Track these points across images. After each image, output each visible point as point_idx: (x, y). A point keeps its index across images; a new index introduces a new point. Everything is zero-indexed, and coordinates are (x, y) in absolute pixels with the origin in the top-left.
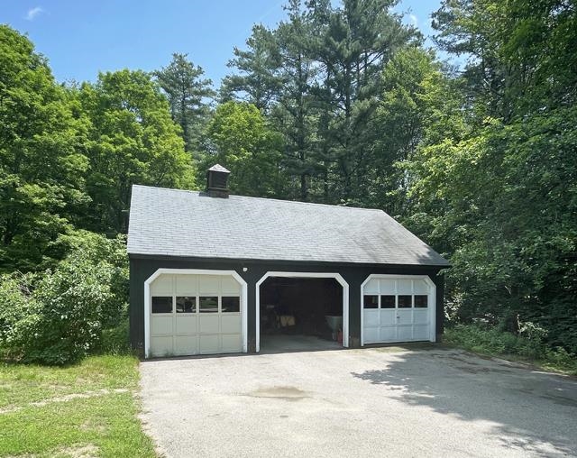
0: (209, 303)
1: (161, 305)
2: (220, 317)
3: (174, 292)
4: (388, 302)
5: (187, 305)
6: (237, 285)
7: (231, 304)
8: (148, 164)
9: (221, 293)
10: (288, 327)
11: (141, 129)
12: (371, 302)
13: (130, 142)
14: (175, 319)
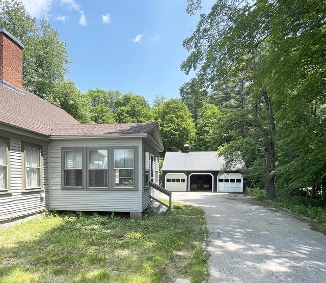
0: (178, 180)
1: (169, 180)
2: (180, 184)
3: (171, 178)
4: (227, 181)
5: (173, 180)
6: (184, 176)
7: (183, 181)
8: (178, 132)
9: (181, 178)
10: (207, 188)
11: (176, 121)
12: (221, 181)
13: (173, 126)
14: (171, 183)
